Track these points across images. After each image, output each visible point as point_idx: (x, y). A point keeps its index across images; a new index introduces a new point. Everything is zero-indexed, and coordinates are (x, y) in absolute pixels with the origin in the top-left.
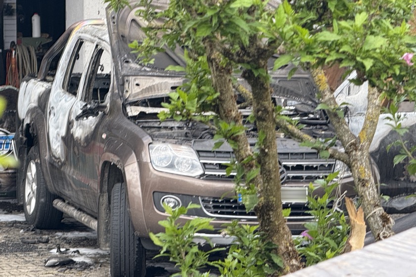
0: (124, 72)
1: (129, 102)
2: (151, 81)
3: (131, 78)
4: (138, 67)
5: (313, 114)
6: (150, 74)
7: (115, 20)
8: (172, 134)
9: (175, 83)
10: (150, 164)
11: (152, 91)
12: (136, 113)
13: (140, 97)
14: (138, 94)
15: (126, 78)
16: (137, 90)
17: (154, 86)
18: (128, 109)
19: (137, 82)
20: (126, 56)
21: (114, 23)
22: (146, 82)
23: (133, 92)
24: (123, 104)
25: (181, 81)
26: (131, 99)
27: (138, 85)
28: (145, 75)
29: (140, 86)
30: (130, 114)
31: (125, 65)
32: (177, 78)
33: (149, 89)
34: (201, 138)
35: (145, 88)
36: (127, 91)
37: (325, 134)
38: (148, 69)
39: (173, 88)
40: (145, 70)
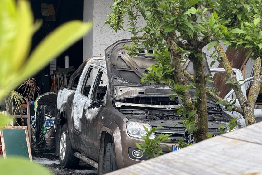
0: (114, 84)
1: (116, 100)
2: (128, 89)
3: (117, 87)
4: (121, 81)
5: (213, 108)
6: (128, 85)
7: (109, 56)
8: (139, 117)
9: (141, 90)
10: (127, 133)
11: (128, 95)
12: (120, 106)
13: (122, 97)
15: (115, 87)
16: (120, 93)
17: (129, 91)
18: (116, 104)
19: (121, 89)
20: (115, 75)
21: (109, 58)
22: (125, 90)
23: (119, 95)
24: (113, 101)
25: (144, 89)
26: (117, 98)
27: (121, 91)
28: (126, 86)
30: (117, 106)
31: (114, 80)
32: (141, 88)
33: (127, 93)
34: (154, 119)
35: (125, 92)
36: (115, 94)
37: (220, 119)
38: (126, 83)
39: (139, 93)
40: (125, 83)
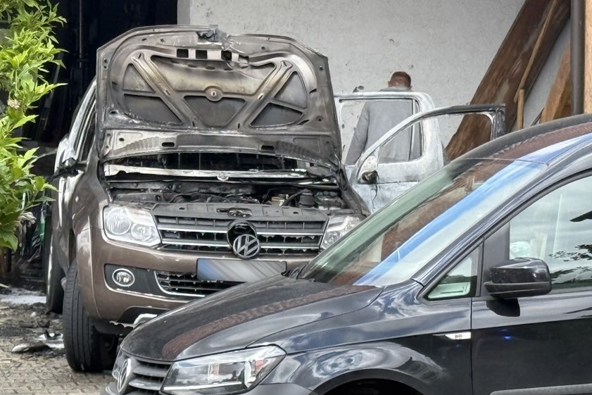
0: (107, 125)
1: (108, 160)
2: (139, 135)
3: (114, 131)
4: (126, 118)
5: (327, 178)
6: (138, 127)
7: (107, 65)
9: (167, 139)
10: (102, 231)
11: (143, 147)
12: (114, 173)
13: (124, 154)
14: (121, 150)
15: (108, 132)
16: (120, 145)
17: (140, 141)
18: (106, 168)
19: (122, 136)
20: (113, 106)
21: (105, 67)
22: (131, 137)
23: (115, 148)
24: (99, 162)
25: (175, 136)
26: (112, 156)
27: (122, 140)
28: (133, 128)
29: (125, 142)
30: (107, 174)
31: (110, 116)
32: (170, 133)
33: (135, 145)
35: (129, 143)
36: (107, 147)
37: (328, 201)
38: (136, 122)
39: (164, 144)
40: (133, 123)
